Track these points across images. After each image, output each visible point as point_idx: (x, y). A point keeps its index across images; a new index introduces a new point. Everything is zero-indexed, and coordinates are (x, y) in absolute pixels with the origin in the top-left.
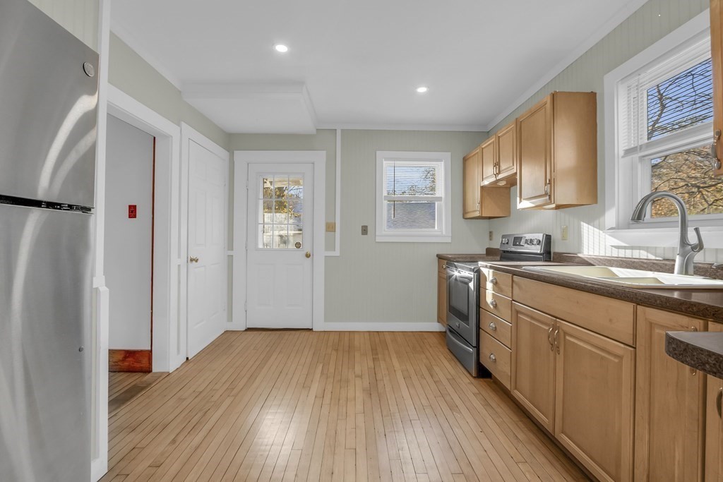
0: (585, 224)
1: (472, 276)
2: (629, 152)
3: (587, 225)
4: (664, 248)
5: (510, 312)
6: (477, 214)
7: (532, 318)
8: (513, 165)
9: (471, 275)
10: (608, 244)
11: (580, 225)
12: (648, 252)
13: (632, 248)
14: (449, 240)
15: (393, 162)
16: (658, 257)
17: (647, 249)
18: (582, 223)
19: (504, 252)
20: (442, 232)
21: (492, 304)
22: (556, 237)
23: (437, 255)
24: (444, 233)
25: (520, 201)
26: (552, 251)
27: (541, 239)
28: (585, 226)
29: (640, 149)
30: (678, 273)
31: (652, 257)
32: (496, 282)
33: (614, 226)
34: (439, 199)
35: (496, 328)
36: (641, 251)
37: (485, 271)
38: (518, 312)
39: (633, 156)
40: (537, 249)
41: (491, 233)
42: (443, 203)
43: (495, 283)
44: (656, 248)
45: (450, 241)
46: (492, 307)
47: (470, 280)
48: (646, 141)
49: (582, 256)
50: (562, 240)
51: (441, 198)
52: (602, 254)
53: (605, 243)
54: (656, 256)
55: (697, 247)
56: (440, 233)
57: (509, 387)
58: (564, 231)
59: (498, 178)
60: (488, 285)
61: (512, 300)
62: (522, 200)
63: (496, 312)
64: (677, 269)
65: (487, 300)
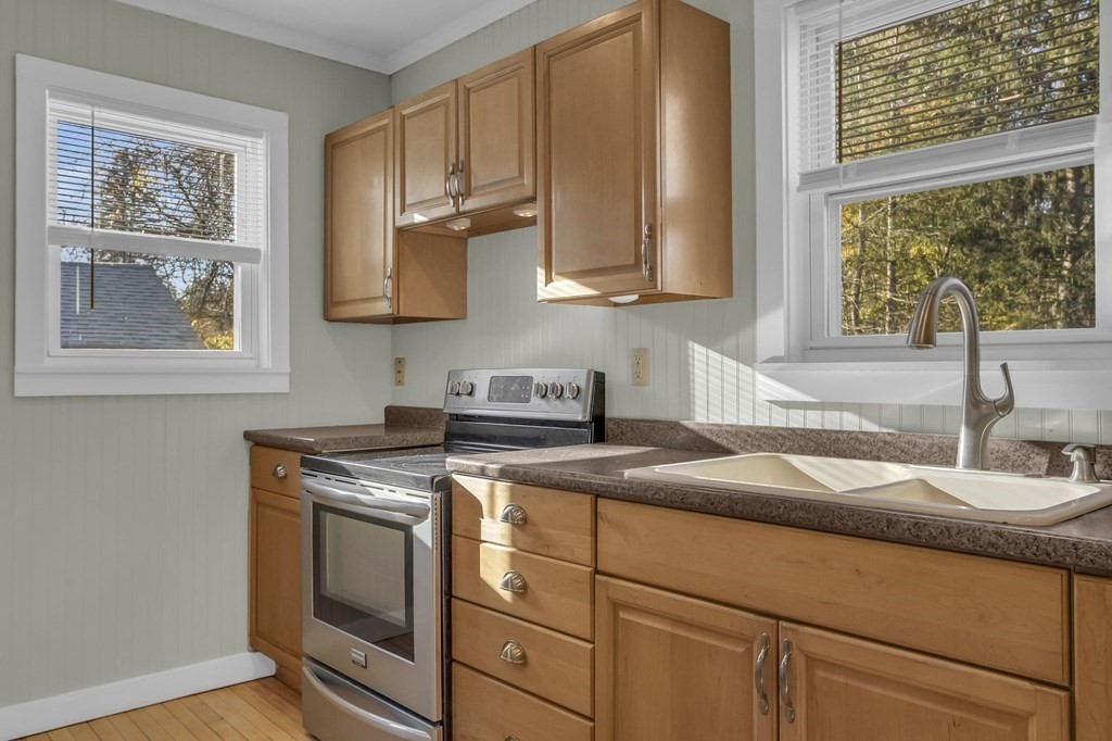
0: (697, 347)
1: (428, 502)
2: (810, 179)
3: (703, 350)
4: (900, 406)
5: (587, 607)
6: (383, 308)
7: (678, 621)
8: (521, 175)
9: (425, 499)
10: (762, 396)
11: (687, 348)
12: (860, 415)
13: (822, 406)
14: (282, 385)
15: (87, 111)
16: (886, 427)
17: (859, 409)
18: (690, 344)
19: (457, 417)
20: (258, 359)
21: (506, 585)
22: (618, 378)
23: (248, 435)
24: (267, 363)
25: (549, 280)
26: (608, 414)
27: (583, 385)
28: (698, 351)
29: (845, 175)
30: (967, 466)
31: (870, 427)
32: (525, 520)
33: (781, 353)
34: (251, 255)
35: (524, 657)
36: (845, 414)
37: (477, 487)
38: (616, 606)
39: (815, 191)
40: (577, 411)
41: (399, 361)
42: (260, 268)
43: (519, 522)
44: (880, 406)
45: (286, 389)
46: (507, 595)
47: (419, 514)
48: (834, 163)
49: (696, 428)
50: (634, 385)
51: (257, 252)
52: (746, 420)
53: (754, 394)
54: (881, 425)
55: (1006, 405)
56: (252, 363)
58: (638, 362)
59: (462, 209)
60: (487, 527)
61: (596, 573)
62: (553, 276)
63: (525, 609)
64: (962, 456)
65: (482, 574)
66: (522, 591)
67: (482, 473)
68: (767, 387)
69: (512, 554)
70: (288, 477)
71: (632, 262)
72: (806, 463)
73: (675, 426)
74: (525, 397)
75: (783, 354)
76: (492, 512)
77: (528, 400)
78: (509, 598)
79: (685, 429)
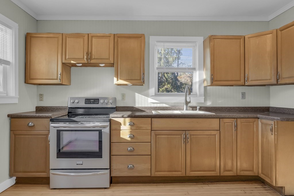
0: (137, 94)
7: (169, 135)
10: (150, 102)
12: (166, 104)
13: (160, 103)
14: (16, 101)
18: (135, 93)
21: (130, 137)
22: (118, 99)
23: (9, 116)
31: (167, 106)
32: (134, 124)
35: (134, 149)
36: (163, 104)
37: (121, 120)
41: (41, 95)
44: (169, 103)
49: (136, 107)
50: (122, 100)
51: (9, 62)
52: (146, 106)
53: (148, 101)
54: (169, 105)
55: (190, 102)
56: (5, 95)
57: (149, 174)
58: (123, 96)
59: (90, 62)
60: (123, 127)
61: (151, 130)
62: (119, 79)
63: (134, 140)
64: (185, 109)
65: (121, 136)
67: (123, 117)
68: (150, 100)
69: (131, 131)
70: (35, 125)
71: (139, 78)
72: (161, 112)
73: (133, 107)
74: (97, 103)
75: (154, 95)
76: (125, 124)
77: (98, 103)
78: (129, 139)
79: (135, 108)
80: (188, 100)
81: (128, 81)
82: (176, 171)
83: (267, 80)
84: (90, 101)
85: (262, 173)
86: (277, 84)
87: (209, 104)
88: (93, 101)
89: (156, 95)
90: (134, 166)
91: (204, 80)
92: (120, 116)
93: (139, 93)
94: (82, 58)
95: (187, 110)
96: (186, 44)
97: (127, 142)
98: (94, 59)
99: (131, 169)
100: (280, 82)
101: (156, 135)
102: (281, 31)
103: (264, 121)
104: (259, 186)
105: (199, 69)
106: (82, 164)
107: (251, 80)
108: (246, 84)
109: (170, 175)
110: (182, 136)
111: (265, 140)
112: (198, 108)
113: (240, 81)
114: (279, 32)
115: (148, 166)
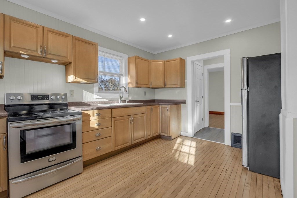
5: (111, 123)
32: (100, 114)
35: (100, 134)
36: (104, 99)
50: (70, 96)
53: (93, 97)
54: (108, 100)
57: (111, 151)
58: (72, 92)
59: (45, 57)
60: (91, 118)
61: (112, 118)
62: (77, 77)
63: (101, 127)
64: (119, 102)
65: (91, 126)
66: (99, 125)
67: (92, 109)
68: (95, 96)
69: (98, 120)
71: (94, 78)
74: (47, 99)
75: (98, 92)
76: (93, 115)
77: (49, 99)
78: (97, 127)
79: (84, 103)
80: (121, 96)
81: (85, 80)
82: (126, 143)
83: (160, 85)
84: (38, 97)
85: (162, 132)
86: (164, 88)
87: (130, 99)
88: (42, 97)
89: (99, 92)
90: (101, 147)
91: (129, 83)
92: (89, 109)
93: (87, 90)
94: (35, 50)
95: (121, 103)
96: (117, 57)
97: (95, 129)
98: (50, 54)
99: (99, 150)
100: (166, 86)
101: (115, 121)
102: (167, 62)
103: (163, 106)
104: (161, 140)
105: (126, 76)
106: (55, 160)
107: (153, 85)
108: (151, 87)
109: (124, 147)
110: (129, 119)
111: (164, 116)
112: (127, 101)
113: (148, 85)
114: (166, 62)
115: (110, 144)
